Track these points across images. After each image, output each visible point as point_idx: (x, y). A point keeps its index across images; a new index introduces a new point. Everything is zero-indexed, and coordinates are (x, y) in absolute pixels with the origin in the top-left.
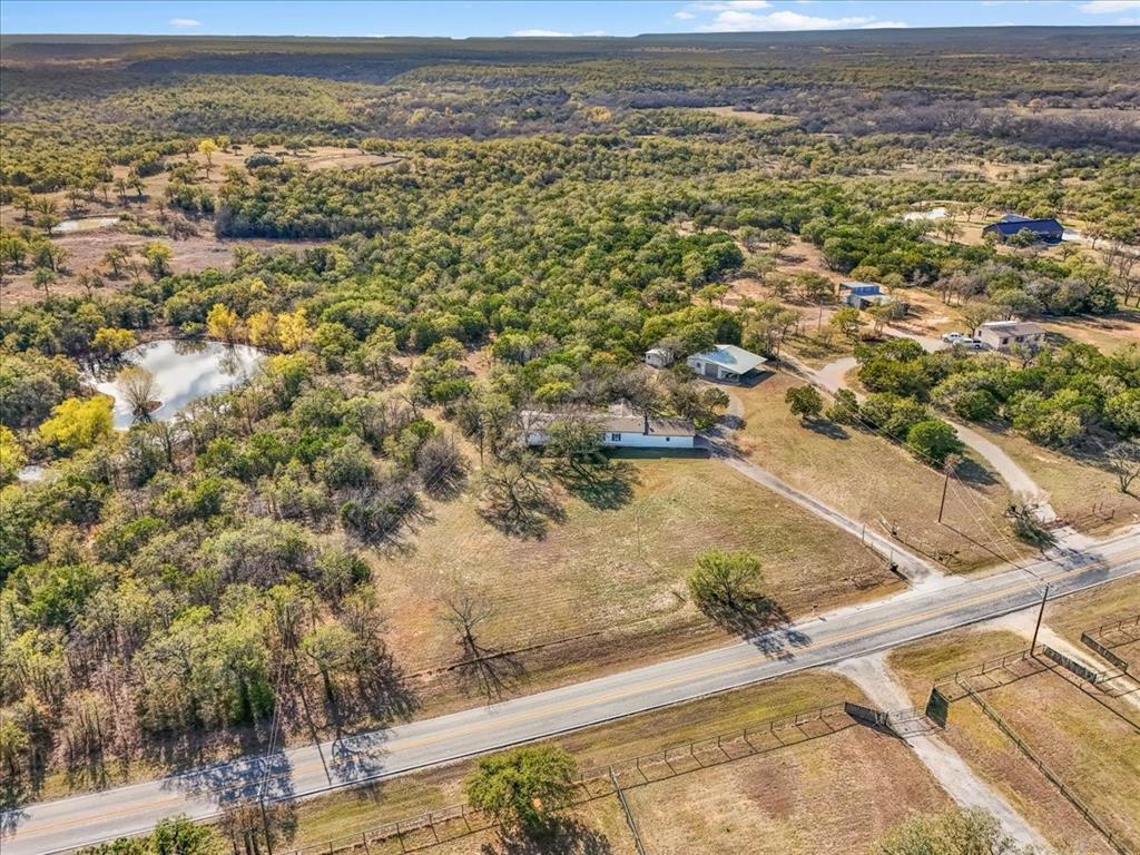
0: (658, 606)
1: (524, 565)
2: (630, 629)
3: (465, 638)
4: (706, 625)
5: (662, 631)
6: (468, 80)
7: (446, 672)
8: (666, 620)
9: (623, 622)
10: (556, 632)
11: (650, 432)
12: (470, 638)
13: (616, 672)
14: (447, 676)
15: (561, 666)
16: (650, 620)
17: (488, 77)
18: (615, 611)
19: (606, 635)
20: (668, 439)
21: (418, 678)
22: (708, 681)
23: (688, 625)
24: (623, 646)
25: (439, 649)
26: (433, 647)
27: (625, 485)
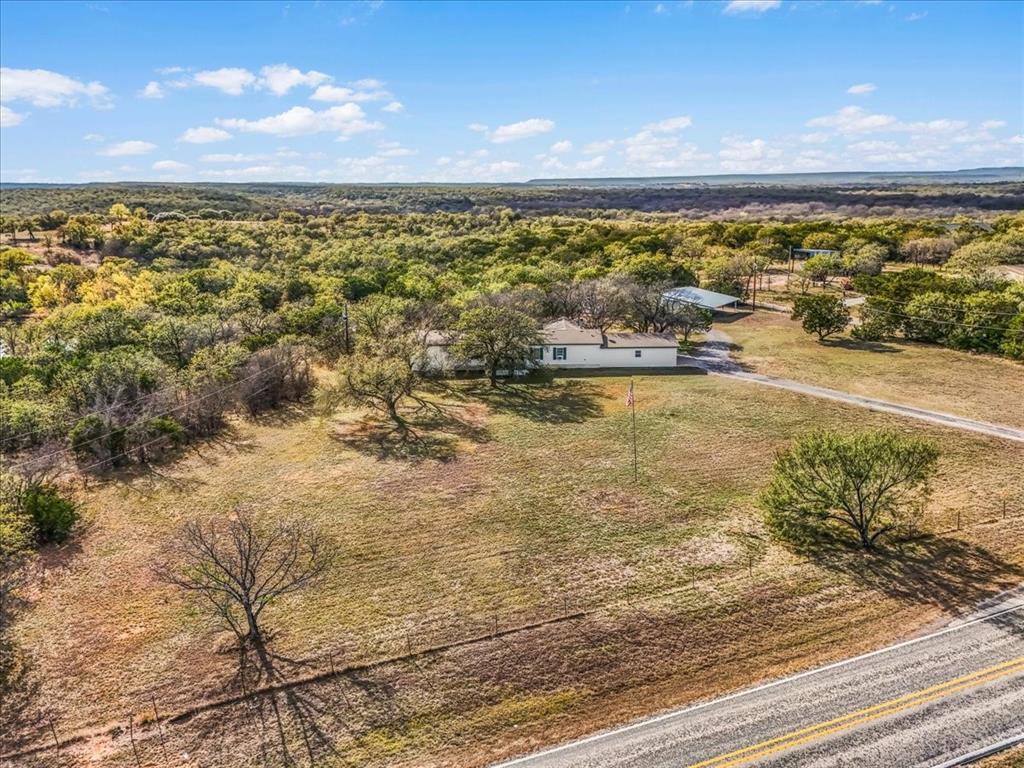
0: (705, 557)
1: (407, 502)
2: (656, 606)
3: (242, 638)
4: (834, 591)
5: (734, 608)
6: (385, 198)
7: (163, 729)
8: (737, 584)
9: (632, 591)
10: (478, 617)
11: (610, 344)
12: (256, 639)
13: (648, 710)
14: (163, 740)
15: (492, 700)
16: (698, 584)
17: (403, 196)
18: (611, 571)
19: (600, 617)
20: (638, 354)
21: (73, 750)
22: (930, 727)
23: (792, 594)
24: (650, 642)
25: (171, 667)
26: (156, 662)
27: (585, 401)
